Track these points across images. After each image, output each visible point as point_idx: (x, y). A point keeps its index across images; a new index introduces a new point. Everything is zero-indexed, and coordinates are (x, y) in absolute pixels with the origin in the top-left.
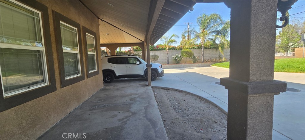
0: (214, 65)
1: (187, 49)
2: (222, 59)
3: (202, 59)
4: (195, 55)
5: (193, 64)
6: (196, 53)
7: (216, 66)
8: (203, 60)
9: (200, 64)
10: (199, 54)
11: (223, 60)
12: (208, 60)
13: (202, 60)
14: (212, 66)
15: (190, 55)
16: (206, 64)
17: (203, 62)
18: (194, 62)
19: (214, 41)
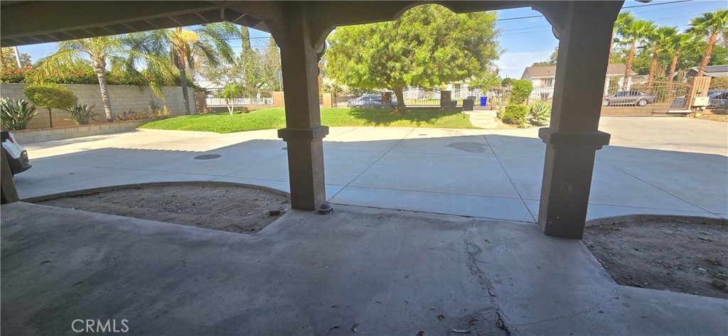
0: (146, 128)
1: (52, 84)
2: (162, 111)
3: (107, 111)
4: (81, 102)
5: (84, 129)
6: (82, 96)
7: (152, 127)
8: (111, 116)
9: (106, 127)
10: (92, 100)
11: (166, 113)
12: (125, 116)
13: (108, 115)
14: (139, 129)
15: (65, 101)
16: (123, 125)
17: (110, 121)
18: (83, 122)
19: (130, 66)
